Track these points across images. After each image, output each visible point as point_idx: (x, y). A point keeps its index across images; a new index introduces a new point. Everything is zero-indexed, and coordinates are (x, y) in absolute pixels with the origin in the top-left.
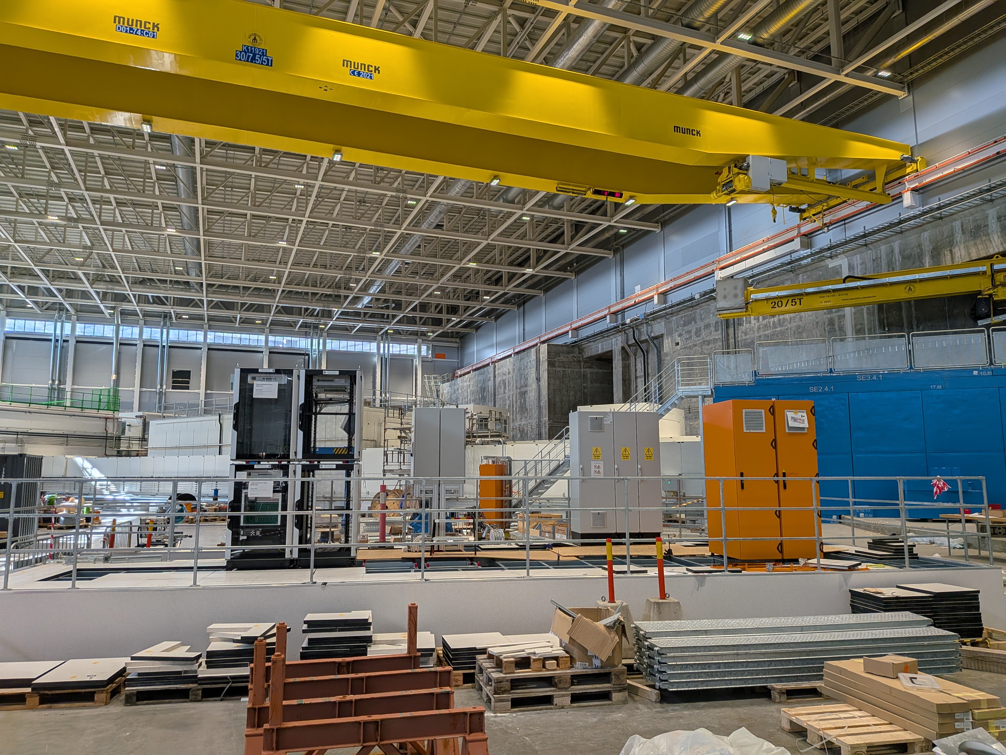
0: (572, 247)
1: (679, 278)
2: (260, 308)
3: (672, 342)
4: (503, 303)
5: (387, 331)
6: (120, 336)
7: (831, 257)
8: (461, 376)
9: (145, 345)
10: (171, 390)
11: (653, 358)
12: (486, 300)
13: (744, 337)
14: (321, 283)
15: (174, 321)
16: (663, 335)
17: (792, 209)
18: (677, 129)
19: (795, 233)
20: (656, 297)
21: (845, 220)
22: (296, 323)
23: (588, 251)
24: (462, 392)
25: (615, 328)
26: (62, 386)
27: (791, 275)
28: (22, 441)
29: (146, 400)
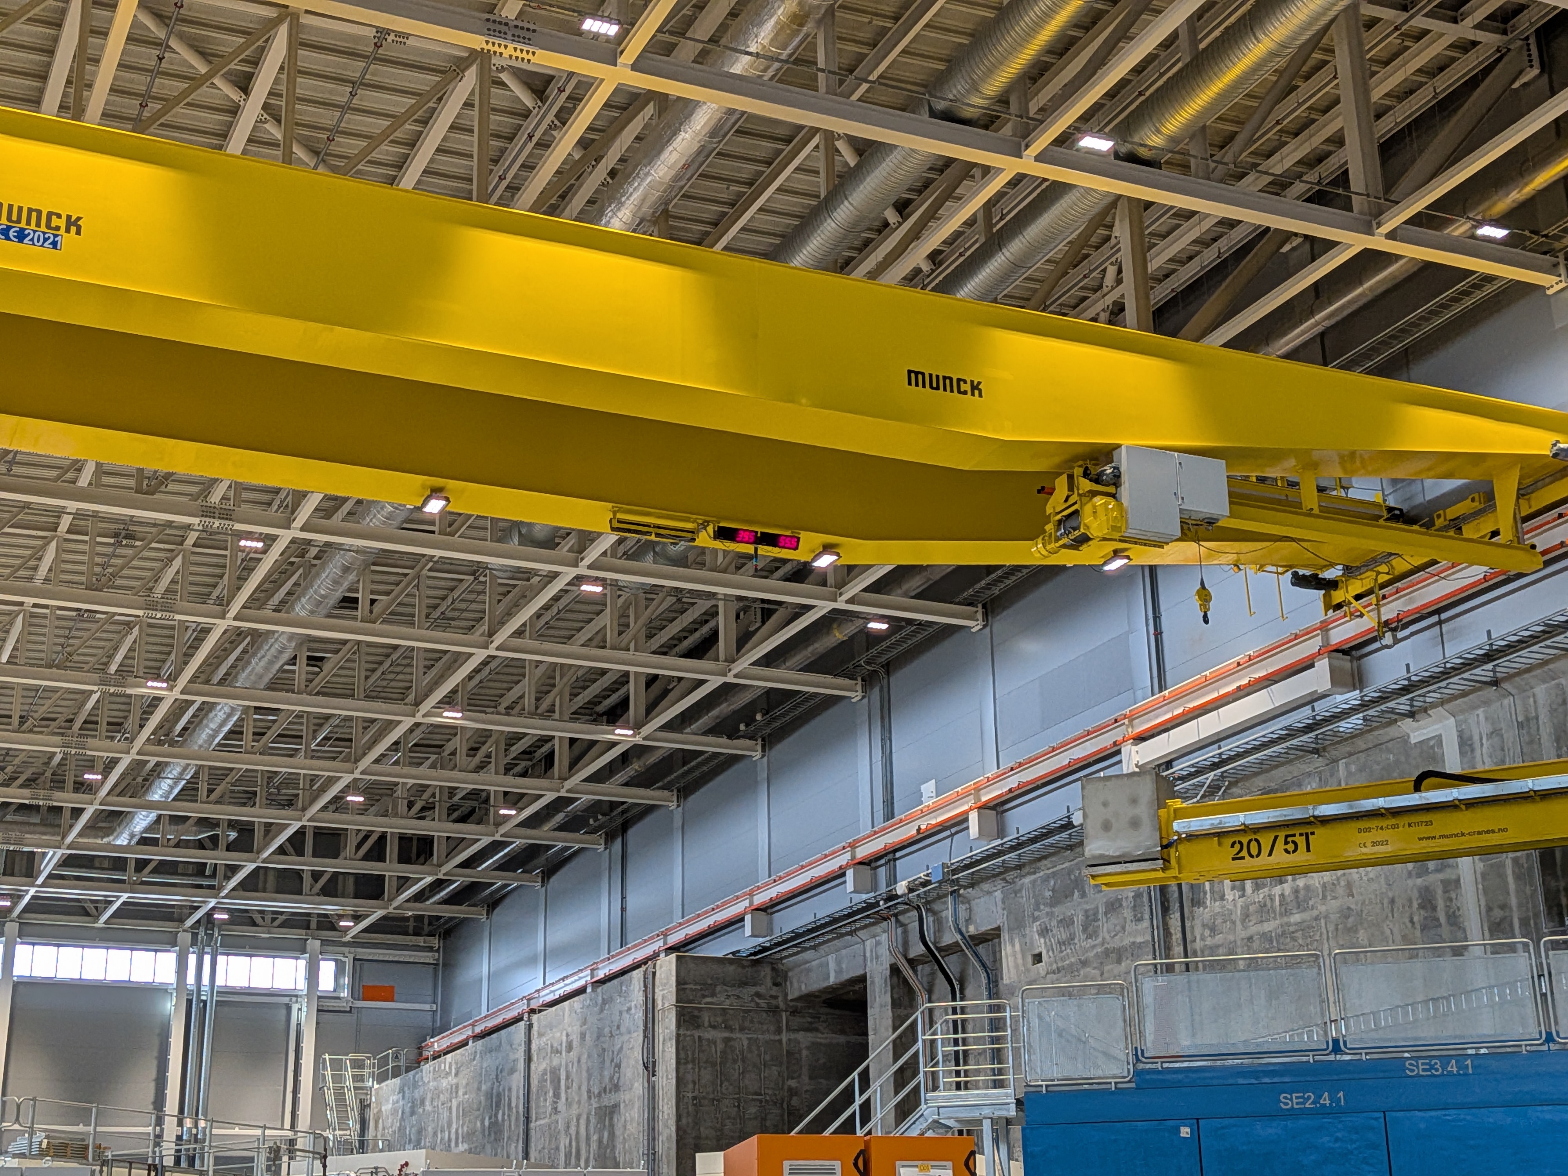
0: (739, 666)
1: (1032, 761)
3: (1023, 951)
7: (1412, 715)
8: (437, 1056)
12: (506, 818)
13: (1208, 941)
16: (998, 929)
17: (1300, 581)
18: (914, 377)
19: (1313, 645)
20: (973, 817)
21: (1438, 612)
23: (787, 679)
25: (870, 906)
27: (1318, 762)
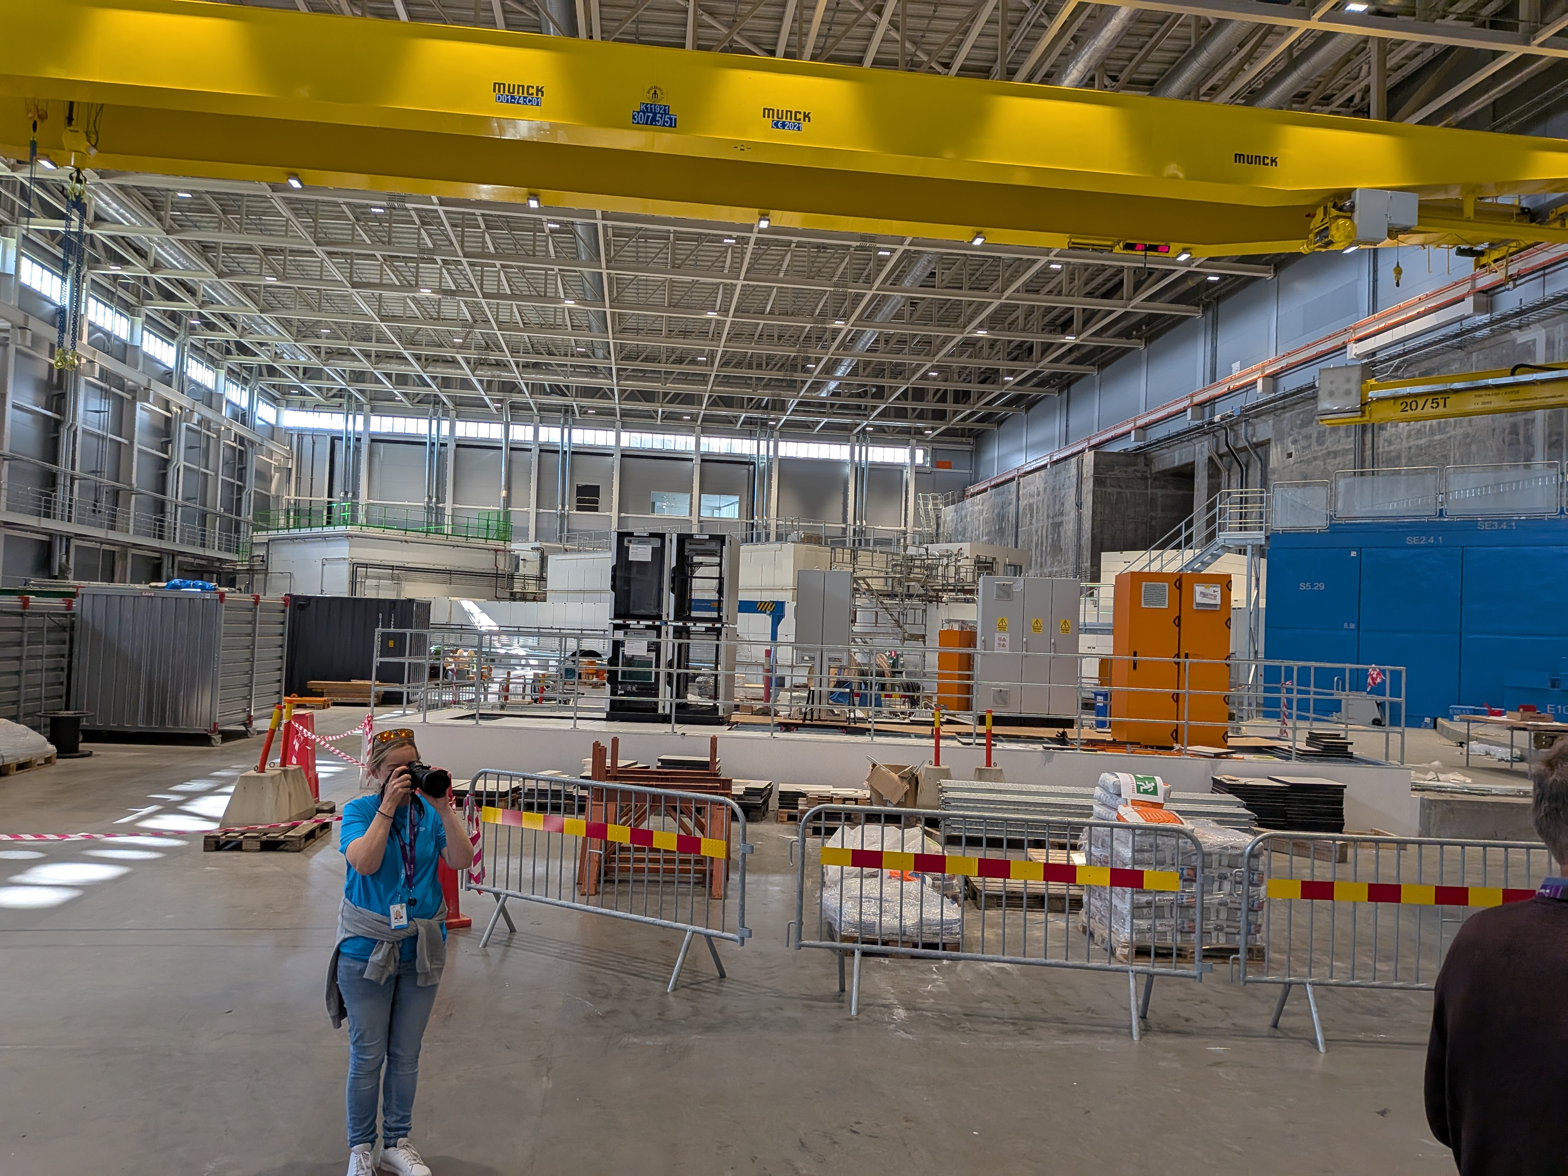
0: (1134, 303)
1: (1296, 352)
2: (690, 399)
3: (1282, 452)
4: (1036, 385)
5: (864, 428)
6: (510, 438)
7: (1519, 328)
8: (972, 495)
9: (541, 451)
10: (575, 512)
11: (1255, 474)
12: (1008, 382)
13: (1387, 449)
14: (767, 365)
15: (578, 417)
16: (1269, 440)
17: (1461, 252)
18: (1239, 157)
19: (1466, 288)
20: (1260, 383)
21: (1541, 270)
22: (737, 418)
23: (1161, 308)
24: (972, 520)
25: (1199, 427)
26: (441, 505)
27: (1460, 353)
28: (399, 578)
29: (544, 525)
